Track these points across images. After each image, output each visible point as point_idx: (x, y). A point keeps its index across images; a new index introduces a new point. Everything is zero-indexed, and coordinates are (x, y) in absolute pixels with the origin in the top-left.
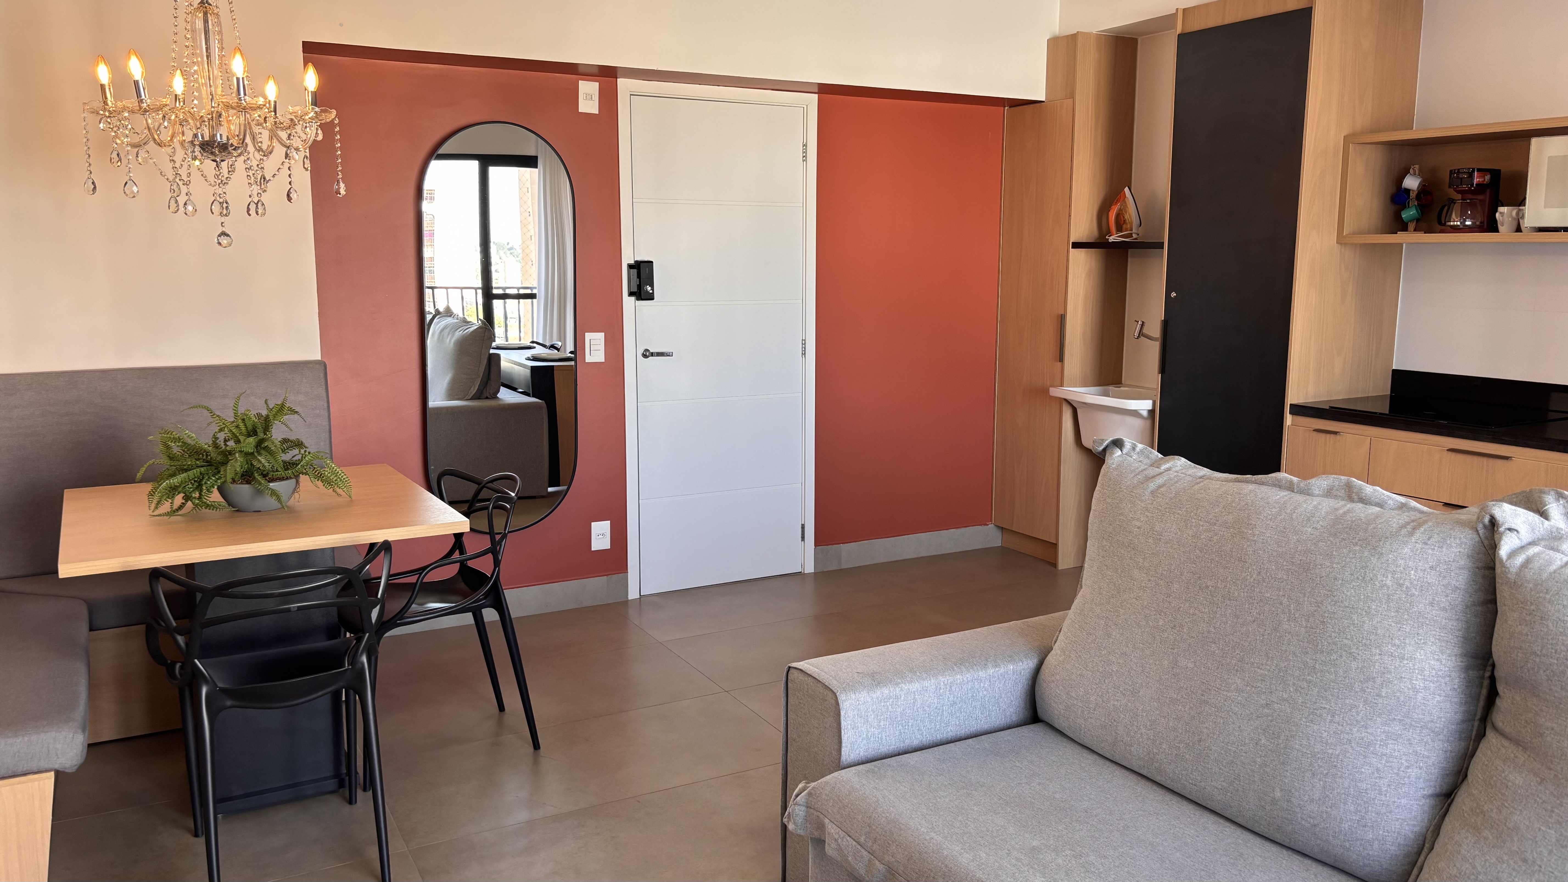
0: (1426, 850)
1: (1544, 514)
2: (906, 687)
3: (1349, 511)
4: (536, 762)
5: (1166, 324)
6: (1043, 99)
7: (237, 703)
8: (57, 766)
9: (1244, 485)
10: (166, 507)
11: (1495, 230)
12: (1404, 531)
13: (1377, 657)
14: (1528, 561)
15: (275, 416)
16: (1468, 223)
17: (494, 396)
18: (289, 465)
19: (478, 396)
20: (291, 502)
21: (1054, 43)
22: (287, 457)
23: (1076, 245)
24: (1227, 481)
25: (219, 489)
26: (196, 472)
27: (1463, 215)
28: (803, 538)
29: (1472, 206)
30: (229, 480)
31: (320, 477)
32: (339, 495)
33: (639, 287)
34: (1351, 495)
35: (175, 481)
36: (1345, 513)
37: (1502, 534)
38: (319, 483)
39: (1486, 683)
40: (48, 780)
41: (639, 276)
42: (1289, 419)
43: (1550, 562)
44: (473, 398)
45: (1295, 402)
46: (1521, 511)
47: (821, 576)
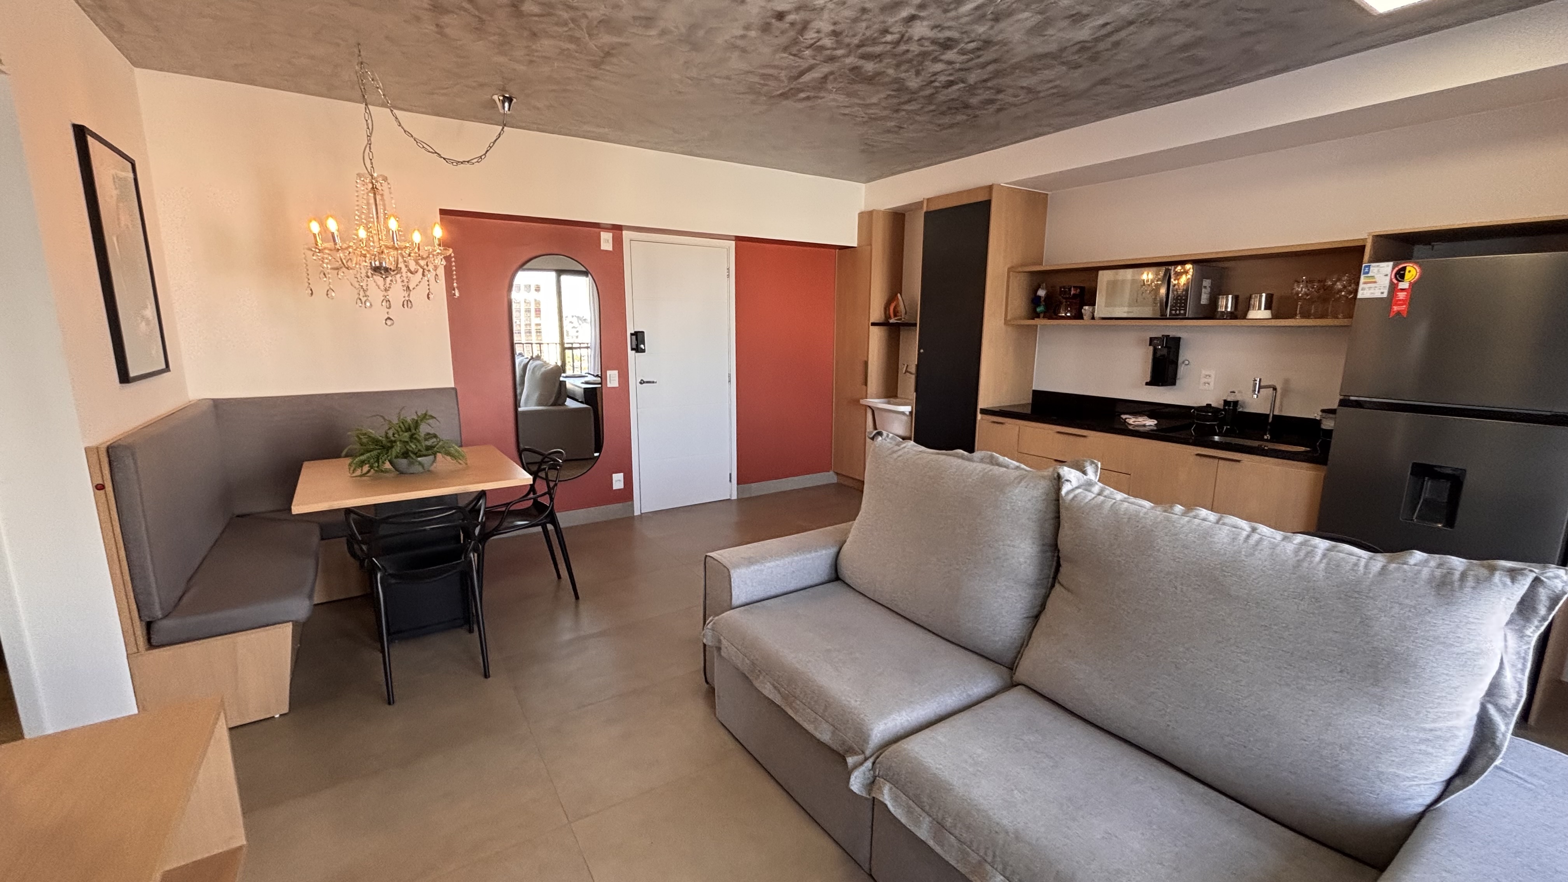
0: (1024, 645)
1: (1084, 473)
2: (768, 564)
3: (991, 470)
4: (577, 606)
5: (918, 366)
6: (856, 245)
7: (398, 581)
8: (294, 618)
9: (940, 456)
10: (358, 472)
11: (1082, 318)
12: (1016, 481)
13: (1001, 547)
14: (1075, 496)
15: (421, 420)
16: (1069, 314)
17: (563, 404)
18: (428, 448)
19: (554, 404)
20: (432, 468)
21: (861, 215)
22: (429, 443)
23: (873, 324)
24: (932, 453)
25: (389, 461)
26: (375, 453)
27: (1066, 311)
28: (730, 481)
29: (1070, 306)
30: (393, 457)
31: (448, 454)
32: (460, 464)
33: (637, 345)
34: (993, 462)
35: (362, 458)
36: (988, 472)
37: (1063, 483)
38: (449, 458)
39: (1055, 558)
40: (288, 628)
41: (637, 339)
42: (979, 416)
43: (1085, 497)
44: (552, 405)
45: (982, 407)
46: (1073, 471)
47: (739, 500)
